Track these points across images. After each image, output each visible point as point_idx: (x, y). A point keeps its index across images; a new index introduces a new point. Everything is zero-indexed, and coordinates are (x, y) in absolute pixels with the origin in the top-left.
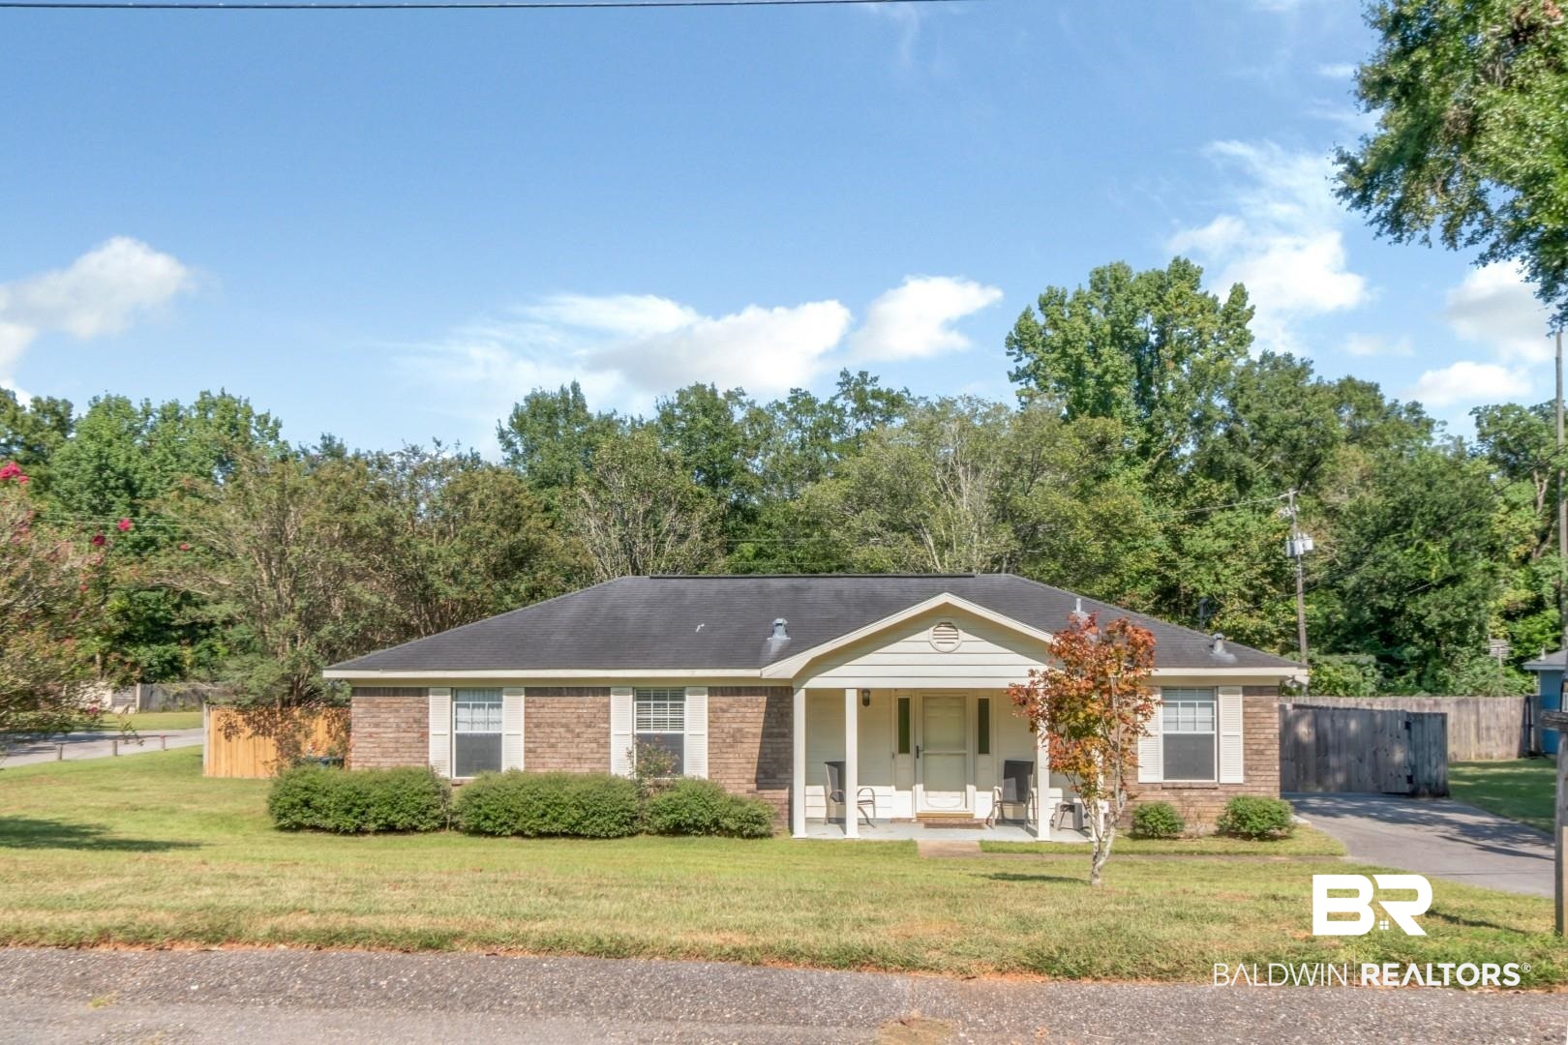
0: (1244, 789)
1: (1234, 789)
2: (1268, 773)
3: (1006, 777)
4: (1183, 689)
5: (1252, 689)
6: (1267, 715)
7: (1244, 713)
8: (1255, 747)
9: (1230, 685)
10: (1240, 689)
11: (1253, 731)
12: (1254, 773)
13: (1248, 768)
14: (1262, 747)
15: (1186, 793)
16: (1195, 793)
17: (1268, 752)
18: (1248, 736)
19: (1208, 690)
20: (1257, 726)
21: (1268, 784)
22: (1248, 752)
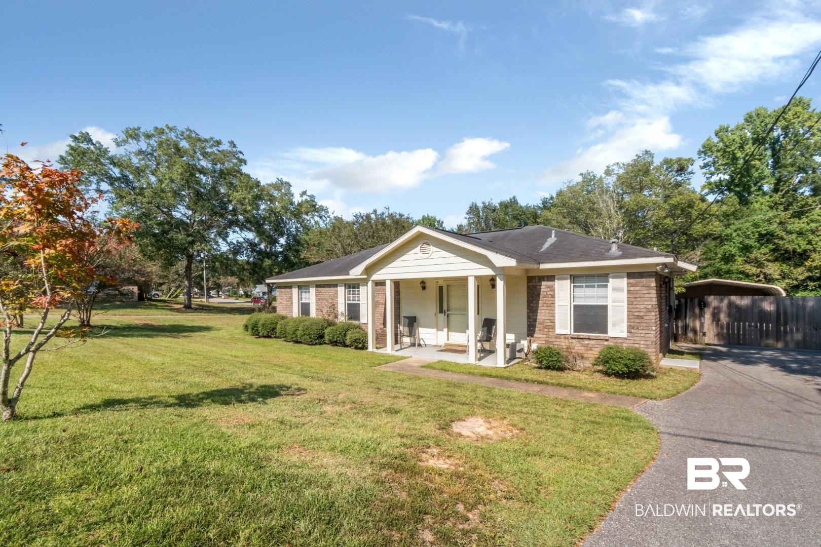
0: (628, 341)
1: (620, 341)
2: (646, 332)
3: (483, 327)
4: (587, 276)
5: (633, 274)
6: (647, 292)
7: (628, 291)
8: (636, 314)
9: (617, 272)
10: (626, 274)
11: (635, 303)
12: (636, 331)
13: (630, 328)
14: (642, 314)
15: (586, 342)
16: (593, 342)
17: (647, 318)
18: (631, 306)
19: (601, 276)
20: (639, 299)
21: (646, 339)
22: (631, 317)
